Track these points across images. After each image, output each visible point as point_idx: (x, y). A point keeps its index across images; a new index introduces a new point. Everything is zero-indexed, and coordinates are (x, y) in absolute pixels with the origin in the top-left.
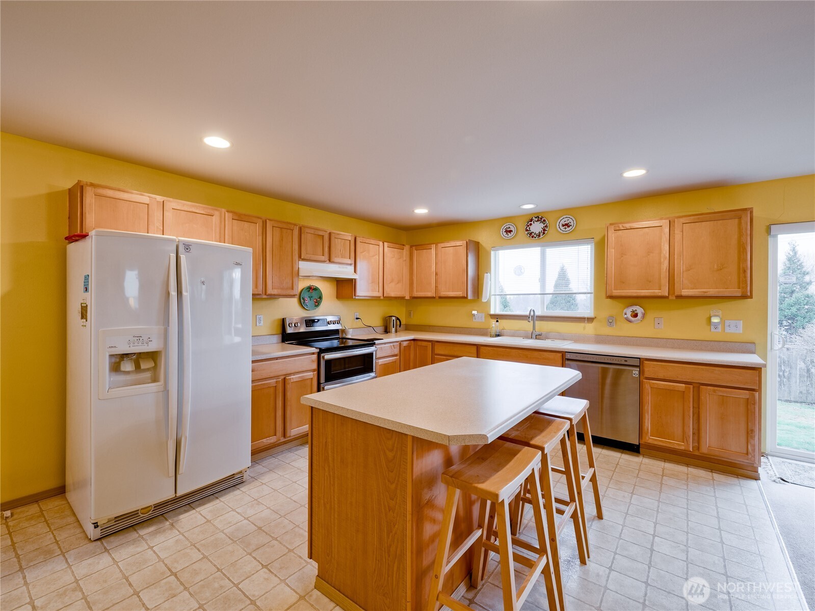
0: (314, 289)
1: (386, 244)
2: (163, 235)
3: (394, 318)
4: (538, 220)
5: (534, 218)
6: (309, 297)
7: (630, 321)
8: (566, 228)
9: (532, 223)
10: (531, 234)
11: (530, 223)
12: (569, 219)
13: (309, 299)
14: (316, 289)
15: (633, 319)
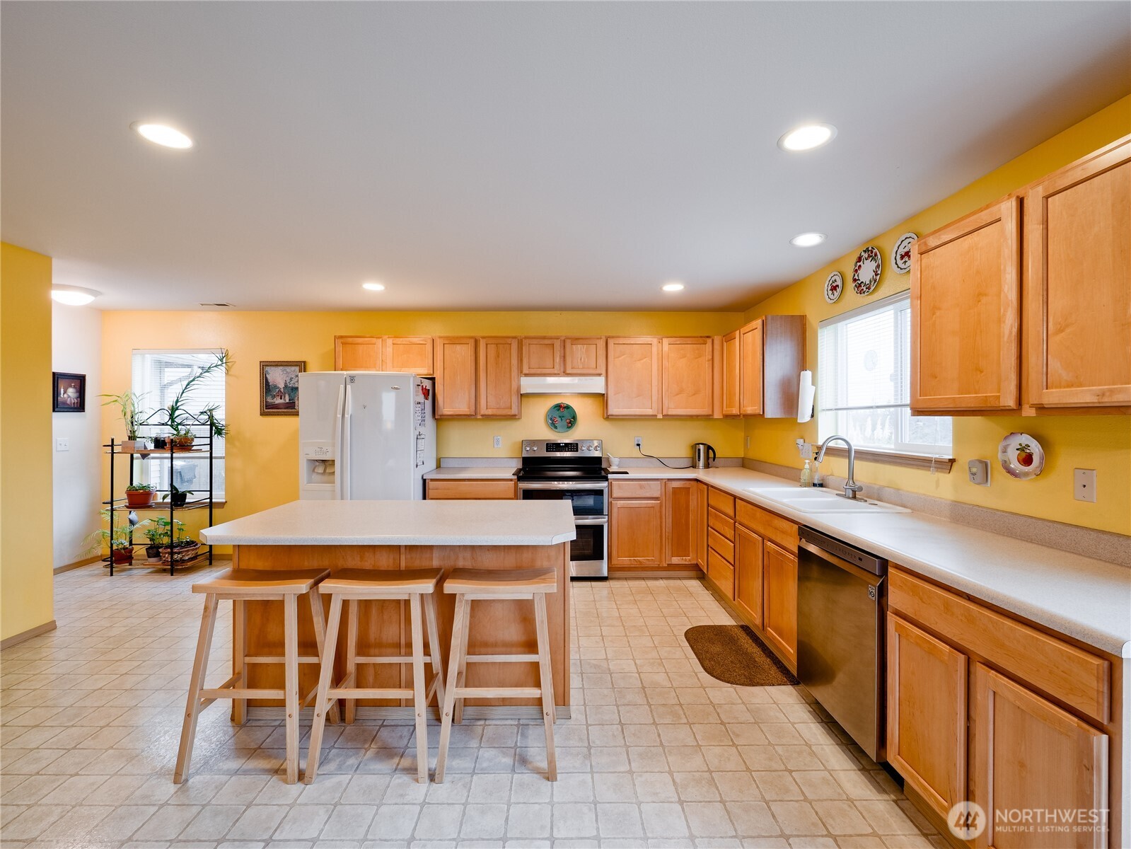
0: (565, 408)
1: (666, 341)
2: (335, 370)
3: (702, 447)
4: (869, 256)
5: (863, 254)
6: (560, 417)
7: (1011, 472)
8: (905, 262)
9: (861, 263)
10: (860, 285)
11: (858, 264)
12: (908, 240)
13: (559, 419)
14: (568, 407)
15: (1027, 469)
